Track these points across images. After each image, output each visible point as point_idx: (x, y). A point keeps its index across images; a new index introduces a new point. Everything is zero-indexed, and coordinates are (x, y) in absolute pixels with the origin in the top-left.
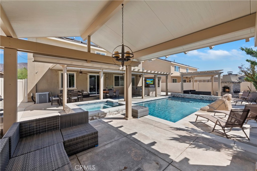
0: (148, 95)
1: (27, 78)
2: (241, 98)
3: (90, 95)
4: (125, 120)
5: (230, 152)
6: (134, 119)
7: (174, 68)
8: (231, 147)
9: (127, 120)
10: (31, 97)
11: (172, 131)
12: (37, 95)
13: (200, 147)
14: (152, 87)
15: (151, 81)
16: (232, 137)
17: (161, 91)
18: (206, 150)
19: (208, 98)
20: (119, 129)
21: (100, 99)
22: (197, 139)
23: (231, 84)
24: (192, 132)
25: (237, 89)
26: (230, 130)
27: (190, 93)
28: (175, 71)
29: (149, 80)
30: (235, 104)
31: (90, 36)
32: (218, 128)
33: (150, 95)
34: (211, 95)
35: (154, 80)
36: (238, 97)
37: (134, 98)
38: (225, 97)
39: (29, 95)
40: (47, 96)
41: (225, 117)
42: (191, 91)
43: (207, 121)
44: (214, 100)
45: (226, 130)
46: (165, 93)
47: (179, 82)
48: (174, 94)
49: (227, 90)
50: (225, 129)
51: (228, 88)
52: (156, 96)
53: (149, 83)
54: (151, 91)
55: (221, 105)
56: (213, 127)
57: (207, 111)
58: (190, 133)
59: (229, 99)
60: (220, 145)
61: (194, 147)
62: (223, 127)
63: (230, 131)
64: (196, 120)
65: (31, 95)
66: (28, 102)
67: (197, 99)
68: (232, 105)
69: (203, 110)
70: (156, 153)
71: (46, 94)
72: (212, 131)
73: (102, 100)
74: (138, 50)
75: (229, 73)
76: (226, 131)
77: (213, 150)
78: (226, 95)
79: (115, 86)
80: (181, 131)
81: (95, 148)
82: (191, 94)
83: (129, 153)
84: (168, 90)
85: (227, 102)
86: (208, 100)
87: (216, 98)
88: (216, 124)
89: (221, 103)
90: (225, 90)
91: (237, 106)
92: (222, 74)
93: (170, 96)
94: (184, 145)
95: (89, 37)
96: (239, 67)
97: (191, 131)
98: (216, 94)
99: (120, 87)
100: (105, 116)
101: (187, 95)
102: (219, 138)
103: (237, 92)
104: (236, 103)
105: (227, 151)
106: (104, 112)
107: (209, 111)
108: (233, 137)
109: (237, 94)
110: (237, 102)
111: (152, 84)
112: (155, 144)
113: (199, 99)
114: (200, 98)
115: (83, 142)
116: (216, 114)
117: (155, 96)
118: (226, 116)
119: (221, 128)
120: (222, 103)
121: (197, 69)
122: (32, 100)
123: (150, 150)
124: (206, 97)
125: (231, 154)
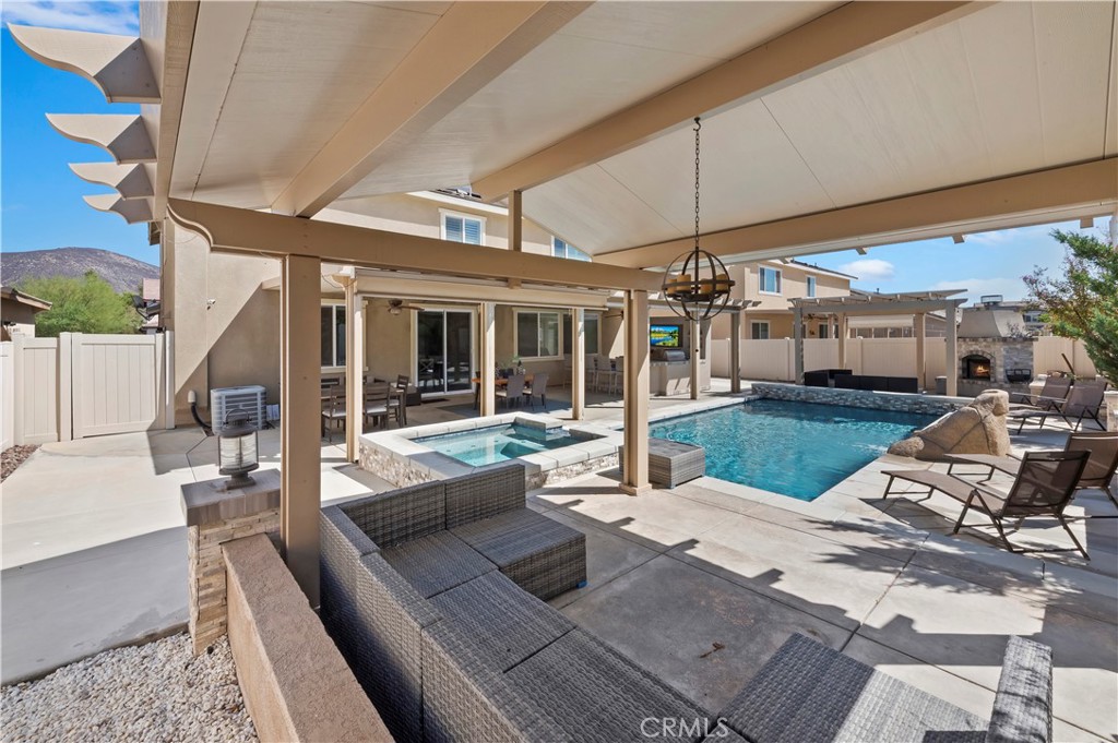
0: (662, 393)
1: (172, 329)
2: (1039, 403)
3: (424, 395)
4: (625, 497)
5: (1037, 595)
6: (657, 492)
7: (757, 277)
8: (1038, 583)
9: (633, 494)
10: (190, 407)
11: (819, 532)
12: (220, 398)
13: (934, 582)
14: (675, 359)
15: (671, 334)
16: (1026, 551)
17: (712, 376)
18: (958, 591)
19: (905, 403)
20: (625, 528)
21: (484, 415)
22: (914, 558)
23: (997, 346)
24: (890, 535)
25: (1020, 367)
26: (1017, 526)
27: (832, 382)
28: (762, 289)
29: (661, 329)
30: (1018, 427)
31: (520, 193)
32: (975, 518)
33: (668, 393)
34: (916, 392)
35: (681, 327)
36: (1026, 400)
37: (605, 405)
38: (984, 402)
39: (179, 398)
40: (259, 401)
41: (989, 479)
42: (832, 373)
43: (926, 495)
44: (931, 412)
45: (1008, 526)
46: (726, 385)
47: (777, 338)
48: (768, 387)
49: (980, 369)
50: (1003, 522)
51: (986, 362)
52: (693, 397)
53: (661, 344)
54: (673, 378)
55: (970, 435)
56: (956, 517)
57: (917, 458)
58: (885, 538)
59: (998, 412)
60: (996, 575)
61: (912, 584)
62: (994, 517)
63: (1017, 528)
64: (887, 492)
65: (191, 398)
66: (176, 427)
67: (860, 408)
68: (1011, 432)
69: (898, 454)
70: (793, 603)
71: (256, 394)
72: (952, 531)
73: (491, 417)
74: (682, 236)
75: (987, 300)
76: (1005, 531)
77: (980, 592)
78: (987, 394)
79: (519, 355)
80: (850, 532)
81: (580, 590)
82: (836, 387)
83: (703, 603)
84: (738, 370)
85: (993, 422)
86: (906, 409)
87: (937, 405)
88: (968, 505)
89: (970, 425)
90: (974, 370)
91: (1025, 434)
92: (961, 306)
93: (752, 397)
94: (880, 579)
95: (518, 194)
96: (1025, 279)
97: (887, 531)
98: (935, 384)
99: (539, 358)
100: (544, 481)
101: (822, 393)
102: (992, 554)
103: (1019, 378)
104: (1023, 423)
105: (1025, 593)
106: (539, 466)
107: (922, 457)
108: (1033, 551)
109: (1022, 387)
110: (1027, 420)
111: (672, 348)
112: (781, 577)
113: (871, 409)
114: (874, 402)
115: (547, 570)
116: (957, 468)
117: (689, 396)
118: (991, 475)
119: (987, 519)
120: (975, 426)
121: (848, 281)
122: (194, 421)
123: (768, 593)
124: (897, 399)
125: (1041, 602)
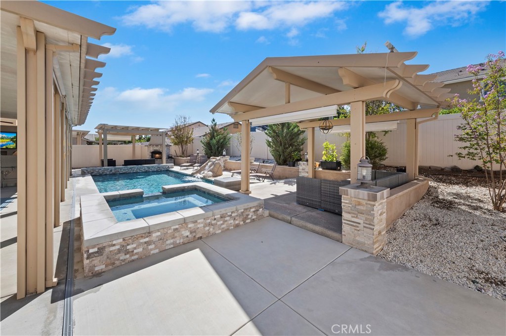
49: (157, 155)
51: (160, 153)
103: (170, 157)
114: (144, 169)
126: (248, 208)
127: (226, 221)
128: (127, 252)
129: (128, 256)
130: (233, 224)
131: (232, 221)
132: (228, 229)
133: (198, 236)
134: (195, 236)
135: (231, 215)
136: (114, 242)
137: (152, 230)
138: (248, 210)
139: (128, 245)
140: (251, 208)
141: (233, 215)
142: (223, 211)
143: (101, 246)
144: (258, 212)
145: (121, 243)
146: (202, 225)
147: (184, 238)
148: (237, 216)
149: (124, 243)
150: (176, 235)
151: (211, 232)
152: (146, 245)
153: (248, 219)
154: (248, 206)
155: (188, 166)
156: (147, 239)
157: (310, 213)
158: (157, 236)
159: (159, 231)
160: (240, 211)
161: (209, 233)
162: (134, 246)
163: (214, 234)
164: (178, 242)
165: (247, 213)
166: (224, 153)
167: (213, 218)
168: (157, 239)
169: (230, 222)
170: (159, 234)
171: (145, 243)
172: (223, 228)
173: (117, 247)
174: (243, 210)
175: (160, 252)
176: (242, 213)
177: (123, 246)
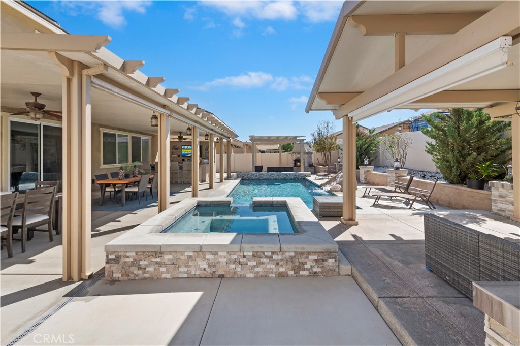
0: (203, 181)
9: (357, 224)
33: (206, 181)
48: (243, 175)
49: (298, 163)
79: (104, 164)
84: (230, 168)
99: (118, 165)
114: (283, 177)
124: (290, 174)
126: (303, 253)
127: (263, 263)
128: (140, 268)
129: (140, 272)
130: (275, 270)
131: (273, 266)
132: (266, 276)
133: (218, 273)
134: (214, 272)
135: (271, 257)
136: (128, 254)
137: (163, 250)
138: (304, 256)
139: (141, 260)
140: (309, 253)
141: (275, 257)
142: (257, 248)
143: (117, 254)
144: (325, 264)
145: (134, 256)
146: (225, 260)
147: (200, 269)
148: (282, 260)
149: (136, 257)
150: (191, 263)
151: (239, 274)
152: (157, 265)
153: (304, 270)
154: (303, 248)
155: (323, 176)
156: (158, 260)
157: (438, 305)
158: (169, 259)
159: (171, 254)
160: (287, 254)
161: (235, 273)
162: (146, 263)
163: (243, 277)
164: (193, 273)
165: (302, 260)
166: (366, 162)
167: (242, 254)
168: (169, 263)
169: (268, 266)
170: (170, 257)
171: (157, 263)
172: (257, 272)
173: (131, 260)
174: (293, 254)
175: (173, 278)
176: (292, 257)
177: (136, 260)
